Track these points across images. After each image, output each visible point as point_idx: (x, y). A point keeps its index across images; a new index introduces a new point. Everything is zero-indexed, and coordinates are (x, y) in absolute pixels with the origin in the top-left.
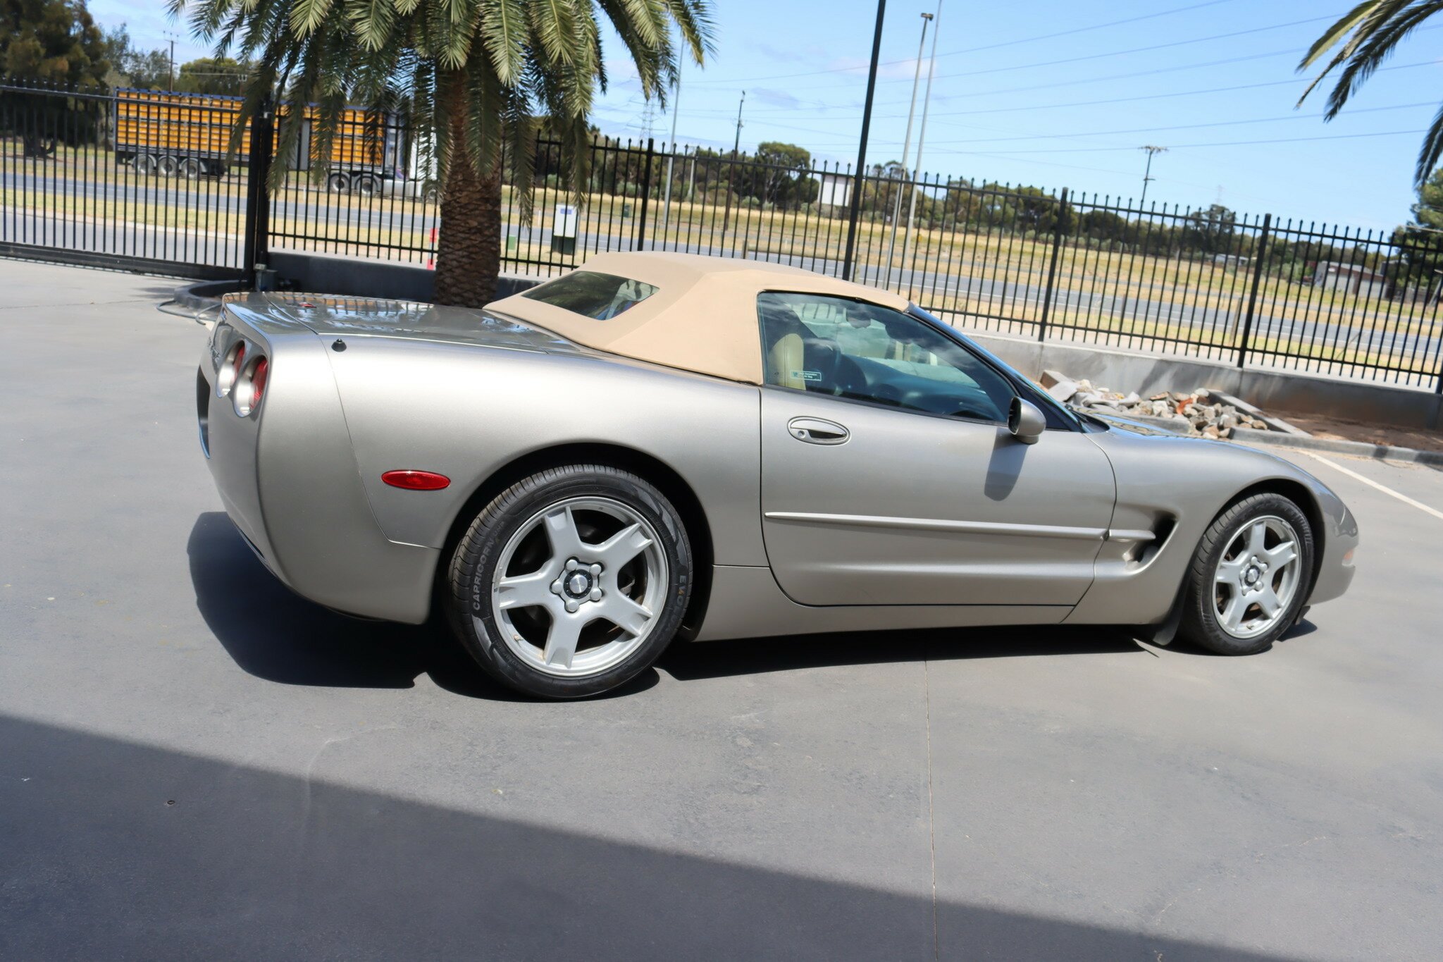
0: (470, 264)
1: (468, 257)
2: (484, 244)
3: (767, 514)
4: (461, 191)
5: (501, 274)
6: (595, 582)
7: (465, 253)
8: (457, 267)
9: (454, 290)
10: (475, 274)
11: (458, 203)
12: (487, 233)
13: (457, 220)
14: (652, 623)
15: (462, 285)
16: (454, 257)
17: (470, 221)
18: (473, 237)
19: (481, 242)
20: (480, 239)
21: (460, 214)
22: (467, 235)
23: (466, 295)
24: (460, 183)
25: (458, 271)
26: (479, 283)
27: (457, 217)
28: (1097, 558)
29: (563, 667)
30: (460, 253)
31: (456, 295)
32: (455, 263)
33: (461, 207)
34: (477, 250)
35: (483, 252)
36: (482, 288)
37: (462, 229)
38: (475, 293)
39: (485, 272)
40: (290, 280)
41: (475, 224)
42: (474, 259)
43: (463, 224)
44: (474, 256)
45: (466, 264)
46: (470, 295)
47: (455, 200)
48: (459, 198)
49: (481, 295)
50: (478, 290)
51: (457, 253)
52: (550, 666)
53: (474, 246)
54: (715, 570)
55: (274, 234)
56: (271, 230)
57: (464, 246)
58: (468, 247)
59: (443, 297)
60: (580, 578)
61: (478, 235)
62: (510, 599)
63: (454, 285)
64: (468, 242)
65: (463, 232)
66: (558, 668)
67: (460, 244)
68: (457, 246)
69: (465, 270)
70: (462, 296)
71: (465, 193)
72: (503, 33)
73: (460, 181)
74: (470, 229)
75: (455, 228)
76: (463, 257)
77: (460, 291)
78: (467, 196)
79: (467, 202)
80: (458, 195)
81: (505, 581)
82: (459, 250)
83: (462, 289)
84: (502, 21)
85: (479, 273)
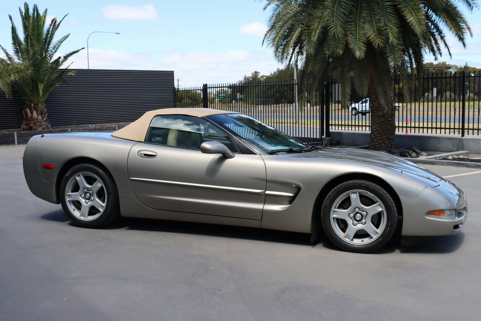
0: (380, 129)
1: (379, 127)
2: (386, 121)
3: (131, 178)
4: (375, 102)
5: (397, 133)
6: (92, 196)
7: (378, 125)
8: (375, 131)
9: (375, 140)
10: (382, 133)
11: (375, 106)
12: (386, 117)
13: (375, 113)
14: (105, 208)
15: (378, 138)
16: (375, 127)
17: (379, 113)
18: (381, 119)
19: (384, 121)
20: (383, 120)
21: (376, 110)
22: (379, 119)
23: (379, 141)
24: (375, 99)
25: (376, 133)
26: (385, 137)
27: (375, 112)
28: (265, 203)
29: (84, 218)
30: (377, 125)
31: (376, 142)
32: (375, 130)
33: (375, 108)
34: (383, 124)
35: (385, 124)
36: (386, 138)
37: (377, 116)
38: (383, 141)
39: (387, 132)
40: (336, 141)
41: (381, 114)
42: (381, 127)
43: (377, 114)
44: (381, 126)
45: (379, 129)
46: (381, 141)
47: (373, 105)
48: (375, 104)
49: (385, 141)
50: (384, 139)
51: (375, 125)
52: (81, 217)
53: (381, 122)
54: (119, 194)
55: (332, 125)
56: (330, 123)
57: (377, 123)
58: (379, 123)
59: (372, 143)
60: (88, 195)
61: (383, 118)
62: (70, 198)
63: (375, 138)
64: (379, 121)
65: (377, 117)
66: (82, 218)
67: (376, 122)
68: (375, 123)
69: (378, 132)
70: (378, 142)
71: (376, 102)
72: (357, 40)
73: (374, 98)
74: (379, 116)
75: (374, 116)
76: (377, 127)
77: (377, 140)
78: (377, 103)
79: (377, 106)
80: (374, 103)
81: (70, 193)
82: (376, 124)
83: (378, 139)
84: (357, 36)
85: (385, 133)
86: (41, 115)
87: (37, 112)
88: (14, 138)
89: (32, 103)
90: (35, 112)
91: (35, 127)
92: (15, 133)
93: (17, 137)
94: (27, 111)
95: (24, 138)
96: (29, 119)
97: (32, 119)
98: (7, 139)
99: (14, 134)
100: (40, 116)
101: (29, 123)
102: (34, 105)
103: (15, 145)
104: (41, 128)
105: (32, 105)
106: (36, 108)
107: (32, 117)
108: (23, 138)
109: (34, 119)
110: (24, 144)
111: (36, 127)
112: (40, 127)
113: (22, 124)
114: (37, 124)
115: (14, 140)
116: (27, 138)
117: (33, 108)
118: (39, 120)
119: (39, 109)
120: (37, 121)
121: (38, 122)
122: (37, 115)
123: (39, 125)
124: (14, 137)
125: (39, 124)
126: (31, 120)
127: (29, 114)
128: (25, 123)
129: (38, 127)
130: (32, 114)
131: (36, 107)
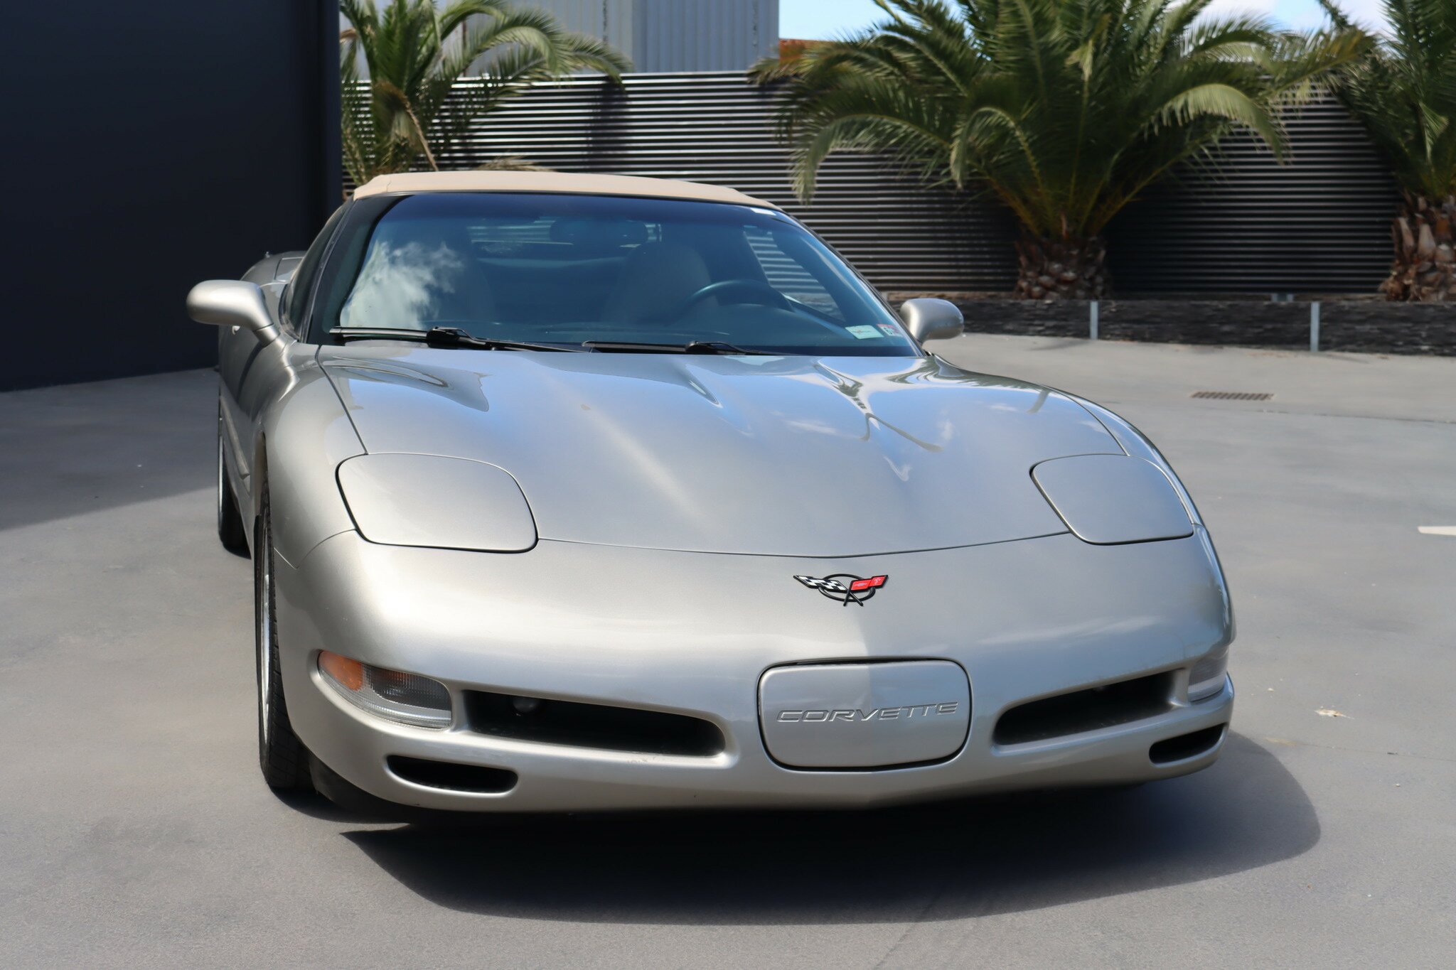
86: (1450, 243)
87: (1434, 231)
88: (1306, 326)
89: (1423, 193)
90: (1425, 230)
91: (1419, 290)
92: (1315, 307)
93: (1321, 321)
94: (1399, 224)
95: (1346, 325)
96: (1407, 255)
97: (1414, 255)
98: (1279, 325)
99: (1308, 309)
100: (1444, 247)
101: (1406, 271)
102: (1429, 204)
103: (1308, 349)
104: (1441, 295)
105: (1421, 200)
106: (1432, 213)
107: (1415, 250)
108: (1346, 329)
109: (1422, 258)
110: (1343, 350)
111: (1425, 289)
112: (1437, 291)
113: (1388, 275)
114: (1431, 277)
115: (1308, 331)
116: (1358, 327)
117: (1422, 213)
118: (1437, 264)
119: (1442, 219)
120: (1428, 264)
121: (1433, 268)
122: (1433, 244)
123: (1437, 283)
124: (1308, 320)
125: (1436, 279)
126: (1412, 262)
127: (1409, 241)
128: (1394, 273)
129: (1430, 288)
130: (1416, 237)
131: (1433, 209)
